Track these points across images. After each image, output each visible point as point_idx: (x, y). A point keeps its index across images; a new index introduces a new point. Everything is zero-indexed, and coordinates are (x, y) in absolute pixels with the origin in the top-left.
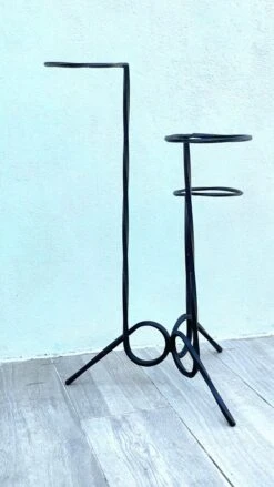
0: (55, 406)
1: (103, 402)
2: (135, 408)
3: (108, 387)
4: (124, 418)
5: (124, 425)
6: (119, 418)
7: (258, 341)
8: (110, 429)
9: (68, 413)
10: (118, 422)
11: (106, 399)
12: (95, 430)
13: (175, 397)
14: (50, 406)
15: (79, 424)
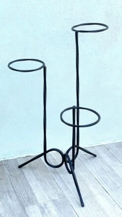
0: (11, 197)
1: (33, 194)
2: (49, 198)
3: (34, 183)
4: (45, 205)
5: (46, 211)
6: (43, 205)
7: (97, 148)
8: (40, 213)
9: (18, 202)
10: (43, 208)
11: (34, 191)
12: (33, 214)
13: (66, 190)
14: (8, 197)
15: (24, 210)
